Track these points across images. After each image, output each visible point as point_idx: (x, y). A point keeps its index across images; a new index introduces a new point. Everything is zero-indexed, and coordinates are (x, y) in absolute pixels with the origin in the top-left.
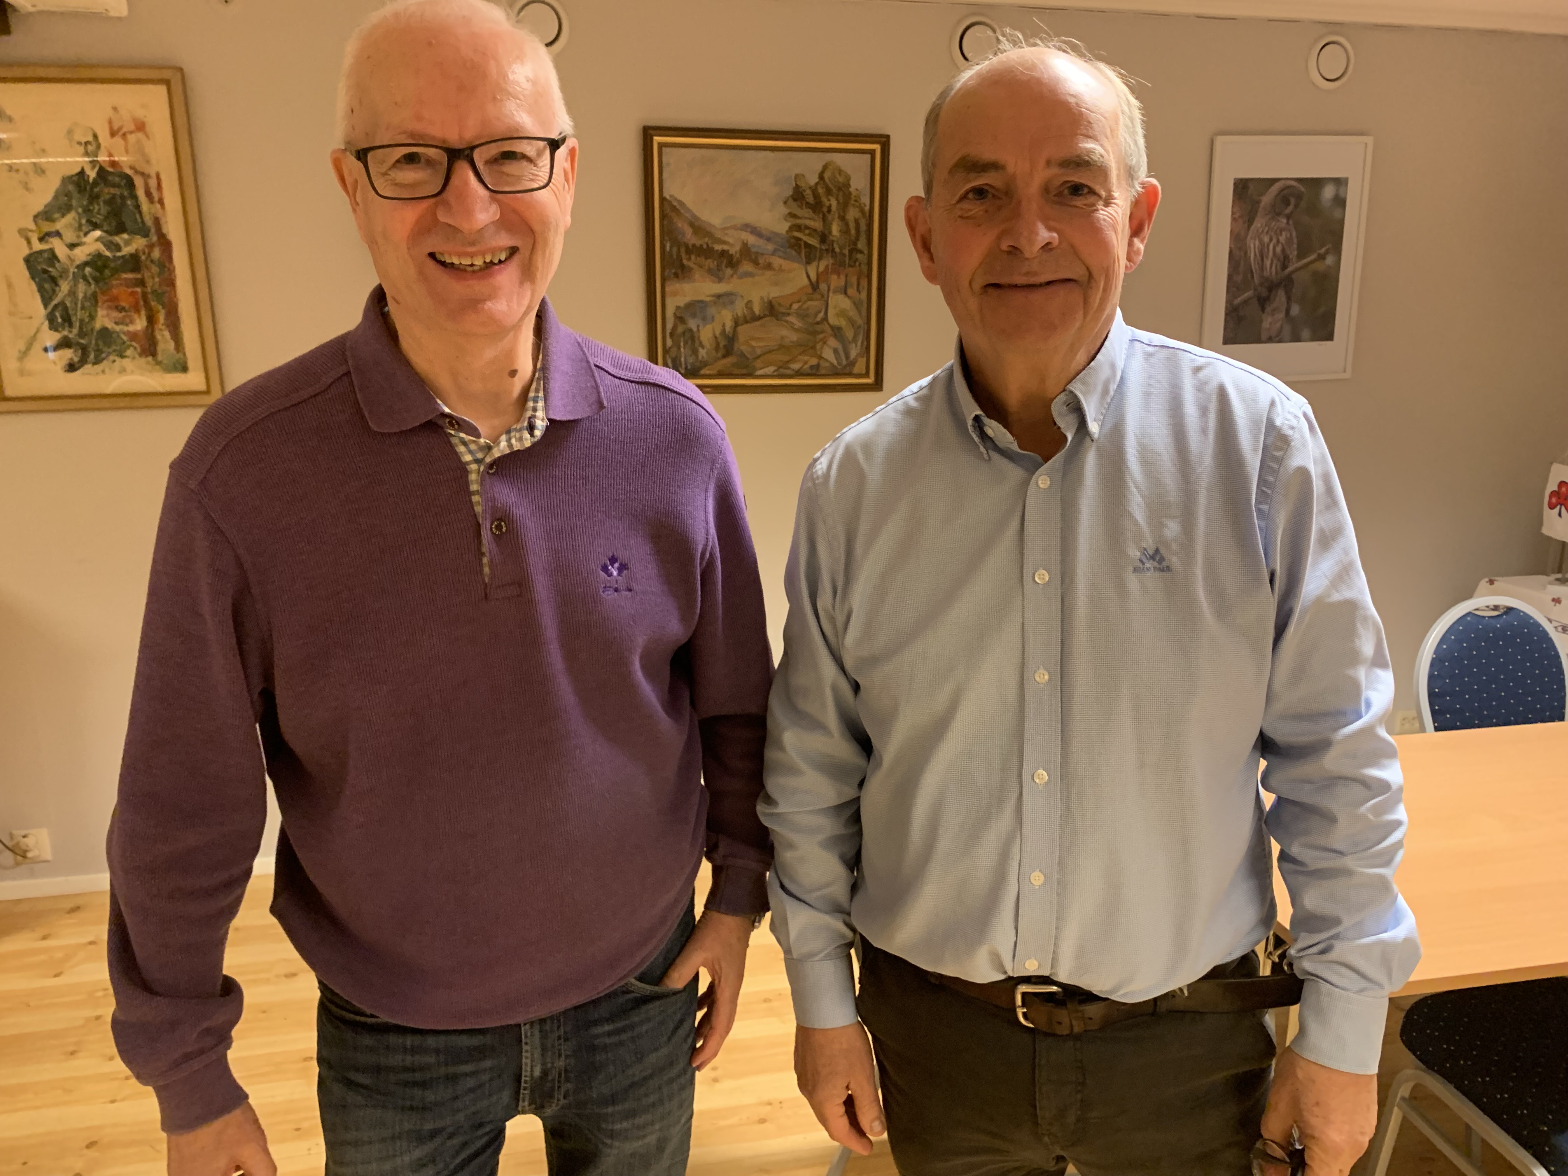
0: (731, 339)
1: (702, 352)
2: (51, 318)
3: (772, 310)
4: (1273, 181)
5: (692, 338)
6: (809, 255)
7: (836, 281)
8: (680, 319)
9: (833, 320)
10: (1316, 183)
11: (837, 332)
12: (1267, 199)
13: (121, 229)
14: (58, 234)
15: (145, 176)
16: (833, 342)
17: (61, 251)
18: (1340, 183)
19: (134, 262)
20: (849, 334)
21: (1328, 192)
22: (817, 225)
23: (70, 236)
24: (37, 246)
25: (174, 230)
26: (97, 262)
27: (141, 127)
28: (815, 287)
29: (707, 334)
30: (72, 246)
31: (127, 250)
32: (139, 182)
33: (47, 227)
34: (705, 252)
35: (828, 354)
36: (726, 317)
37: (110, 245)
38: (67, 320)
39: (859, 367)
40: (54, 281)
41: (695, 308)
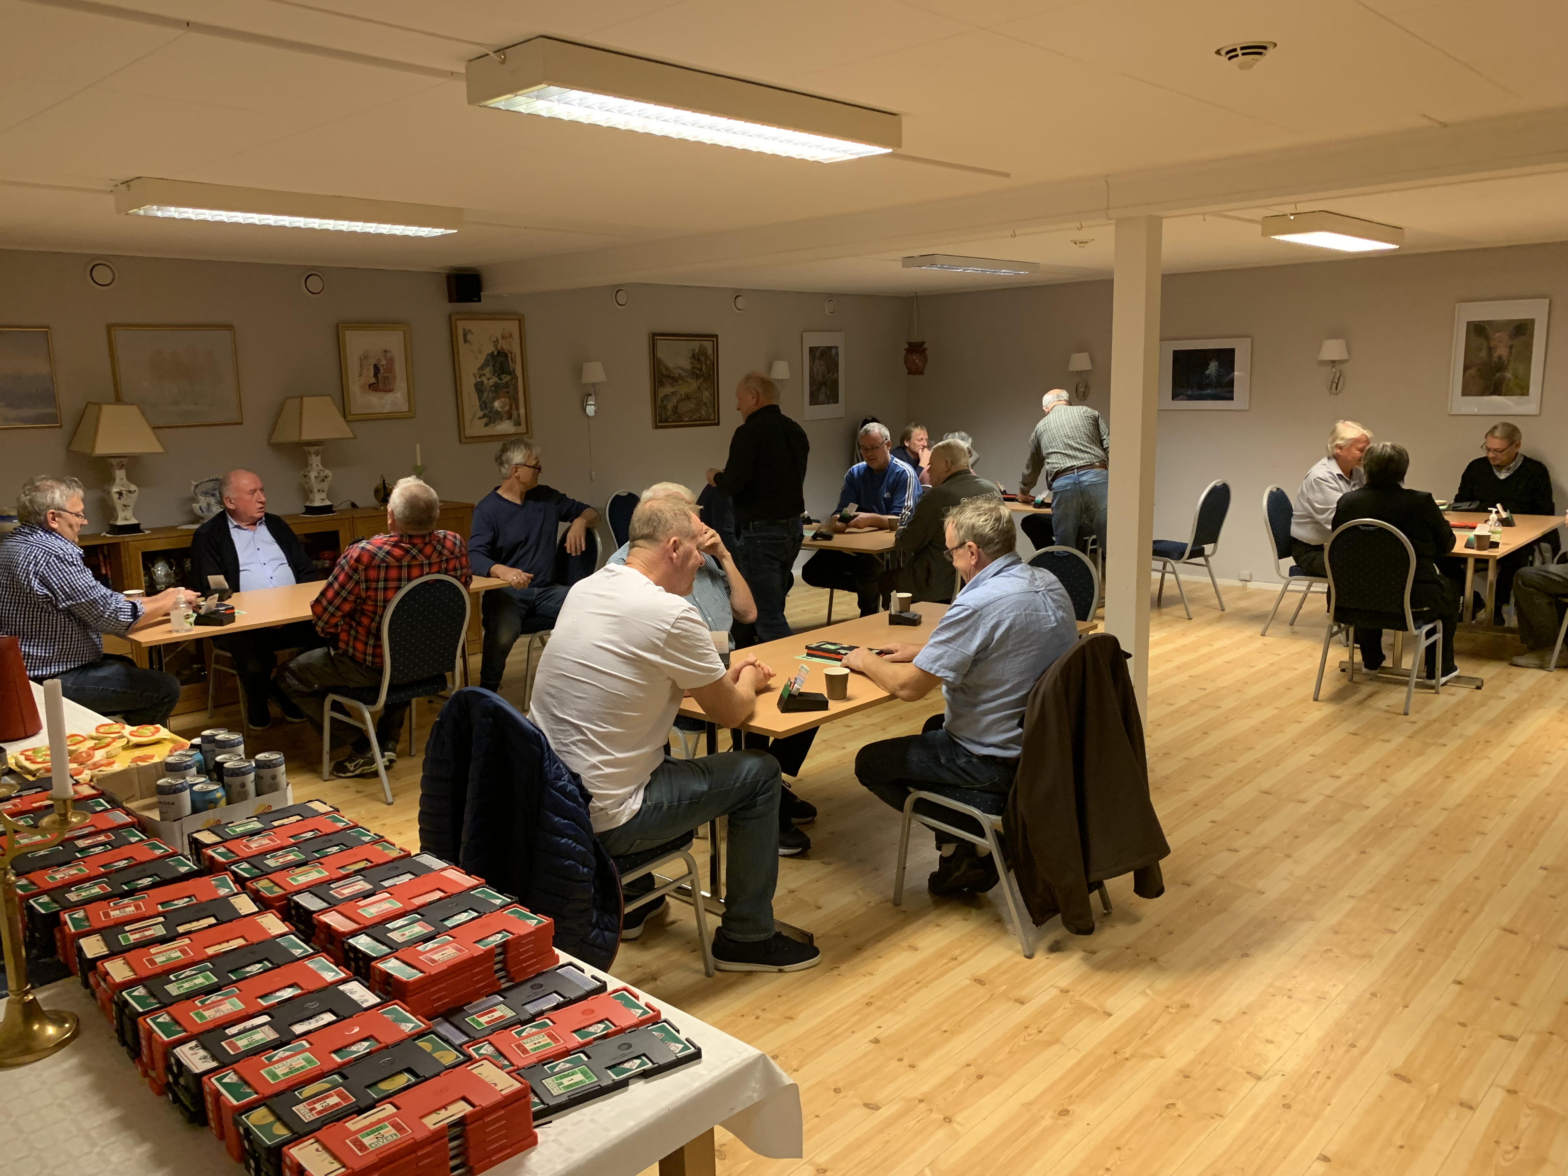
0: (676, 407)
1: (669, 413)
2: (481, 406)
3: (688, 397)
4: (819, 348)
5: (665, 407)
6: (697, 377)
7: (705, 386)
8: (662, 401)
9: (704, 400)
10: (831, 348)
11: (705, 403)
12: (818, 353)
13: (503, 373)
14: (484, 375)
15: (511, 353)
16: (705, 408)
17: (485, 382)
18: (836, 348)
19: (506, 385)
20: (709, 405)
21: (834, 351)
22: (699, 366)
23: (488, 376)
24: (479, 380)
25: (519, 373)
26: (496, 385)
27: (511, 336)
28: (699, 388)
29: (670, 406)
30: (488, 379)
31: (504, 381)
32: (509, 355)
33: (482, 372)
34: (668, 377)
35: (703, 412)
36: (674, 400)
37: (501, 379)
38: (486, 406)
39: (712, 417)
40: (482, 392)
41: (666, 396)
